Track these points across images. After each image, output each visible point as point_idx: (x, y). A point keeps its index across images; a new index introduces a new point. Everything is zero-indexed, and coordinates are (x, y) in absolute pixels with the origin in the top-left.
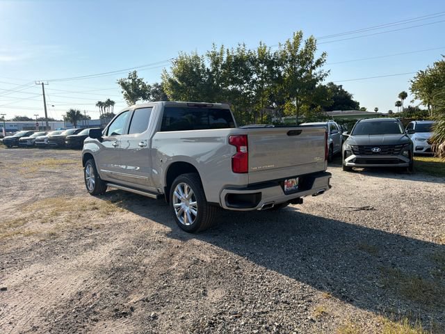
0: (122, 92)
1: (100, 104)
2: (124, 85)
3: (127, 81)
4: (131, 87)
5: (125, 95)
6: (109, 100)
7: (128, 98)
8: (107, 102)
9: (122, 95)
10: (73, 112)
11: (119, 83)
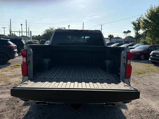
0: (133, 27)
1: (125, 32)
2: (134, 24)
3: (136, 22)
4: (137, 25)
5: (134, 28)
6: (129, 30)
7: (135, 30)
8: (127, 32)
9: (133, 28)
10: (110, 35)
11: (132, 23)
